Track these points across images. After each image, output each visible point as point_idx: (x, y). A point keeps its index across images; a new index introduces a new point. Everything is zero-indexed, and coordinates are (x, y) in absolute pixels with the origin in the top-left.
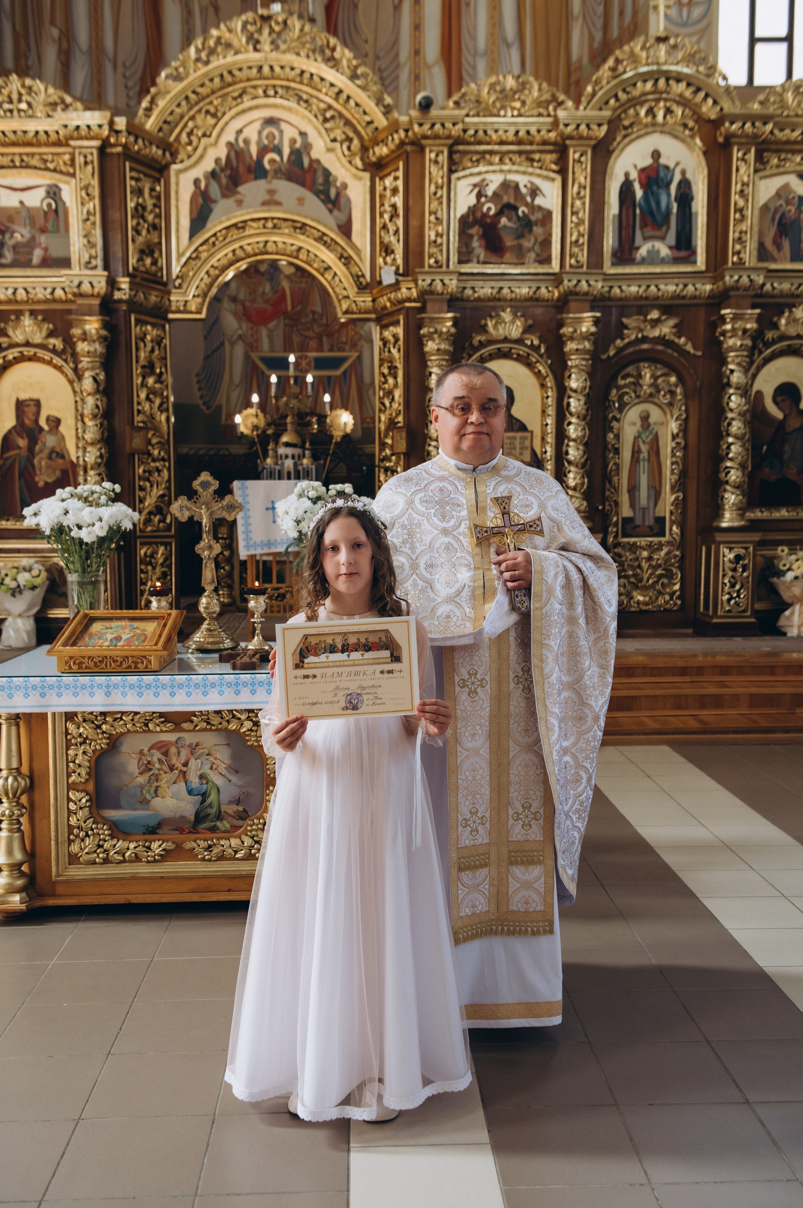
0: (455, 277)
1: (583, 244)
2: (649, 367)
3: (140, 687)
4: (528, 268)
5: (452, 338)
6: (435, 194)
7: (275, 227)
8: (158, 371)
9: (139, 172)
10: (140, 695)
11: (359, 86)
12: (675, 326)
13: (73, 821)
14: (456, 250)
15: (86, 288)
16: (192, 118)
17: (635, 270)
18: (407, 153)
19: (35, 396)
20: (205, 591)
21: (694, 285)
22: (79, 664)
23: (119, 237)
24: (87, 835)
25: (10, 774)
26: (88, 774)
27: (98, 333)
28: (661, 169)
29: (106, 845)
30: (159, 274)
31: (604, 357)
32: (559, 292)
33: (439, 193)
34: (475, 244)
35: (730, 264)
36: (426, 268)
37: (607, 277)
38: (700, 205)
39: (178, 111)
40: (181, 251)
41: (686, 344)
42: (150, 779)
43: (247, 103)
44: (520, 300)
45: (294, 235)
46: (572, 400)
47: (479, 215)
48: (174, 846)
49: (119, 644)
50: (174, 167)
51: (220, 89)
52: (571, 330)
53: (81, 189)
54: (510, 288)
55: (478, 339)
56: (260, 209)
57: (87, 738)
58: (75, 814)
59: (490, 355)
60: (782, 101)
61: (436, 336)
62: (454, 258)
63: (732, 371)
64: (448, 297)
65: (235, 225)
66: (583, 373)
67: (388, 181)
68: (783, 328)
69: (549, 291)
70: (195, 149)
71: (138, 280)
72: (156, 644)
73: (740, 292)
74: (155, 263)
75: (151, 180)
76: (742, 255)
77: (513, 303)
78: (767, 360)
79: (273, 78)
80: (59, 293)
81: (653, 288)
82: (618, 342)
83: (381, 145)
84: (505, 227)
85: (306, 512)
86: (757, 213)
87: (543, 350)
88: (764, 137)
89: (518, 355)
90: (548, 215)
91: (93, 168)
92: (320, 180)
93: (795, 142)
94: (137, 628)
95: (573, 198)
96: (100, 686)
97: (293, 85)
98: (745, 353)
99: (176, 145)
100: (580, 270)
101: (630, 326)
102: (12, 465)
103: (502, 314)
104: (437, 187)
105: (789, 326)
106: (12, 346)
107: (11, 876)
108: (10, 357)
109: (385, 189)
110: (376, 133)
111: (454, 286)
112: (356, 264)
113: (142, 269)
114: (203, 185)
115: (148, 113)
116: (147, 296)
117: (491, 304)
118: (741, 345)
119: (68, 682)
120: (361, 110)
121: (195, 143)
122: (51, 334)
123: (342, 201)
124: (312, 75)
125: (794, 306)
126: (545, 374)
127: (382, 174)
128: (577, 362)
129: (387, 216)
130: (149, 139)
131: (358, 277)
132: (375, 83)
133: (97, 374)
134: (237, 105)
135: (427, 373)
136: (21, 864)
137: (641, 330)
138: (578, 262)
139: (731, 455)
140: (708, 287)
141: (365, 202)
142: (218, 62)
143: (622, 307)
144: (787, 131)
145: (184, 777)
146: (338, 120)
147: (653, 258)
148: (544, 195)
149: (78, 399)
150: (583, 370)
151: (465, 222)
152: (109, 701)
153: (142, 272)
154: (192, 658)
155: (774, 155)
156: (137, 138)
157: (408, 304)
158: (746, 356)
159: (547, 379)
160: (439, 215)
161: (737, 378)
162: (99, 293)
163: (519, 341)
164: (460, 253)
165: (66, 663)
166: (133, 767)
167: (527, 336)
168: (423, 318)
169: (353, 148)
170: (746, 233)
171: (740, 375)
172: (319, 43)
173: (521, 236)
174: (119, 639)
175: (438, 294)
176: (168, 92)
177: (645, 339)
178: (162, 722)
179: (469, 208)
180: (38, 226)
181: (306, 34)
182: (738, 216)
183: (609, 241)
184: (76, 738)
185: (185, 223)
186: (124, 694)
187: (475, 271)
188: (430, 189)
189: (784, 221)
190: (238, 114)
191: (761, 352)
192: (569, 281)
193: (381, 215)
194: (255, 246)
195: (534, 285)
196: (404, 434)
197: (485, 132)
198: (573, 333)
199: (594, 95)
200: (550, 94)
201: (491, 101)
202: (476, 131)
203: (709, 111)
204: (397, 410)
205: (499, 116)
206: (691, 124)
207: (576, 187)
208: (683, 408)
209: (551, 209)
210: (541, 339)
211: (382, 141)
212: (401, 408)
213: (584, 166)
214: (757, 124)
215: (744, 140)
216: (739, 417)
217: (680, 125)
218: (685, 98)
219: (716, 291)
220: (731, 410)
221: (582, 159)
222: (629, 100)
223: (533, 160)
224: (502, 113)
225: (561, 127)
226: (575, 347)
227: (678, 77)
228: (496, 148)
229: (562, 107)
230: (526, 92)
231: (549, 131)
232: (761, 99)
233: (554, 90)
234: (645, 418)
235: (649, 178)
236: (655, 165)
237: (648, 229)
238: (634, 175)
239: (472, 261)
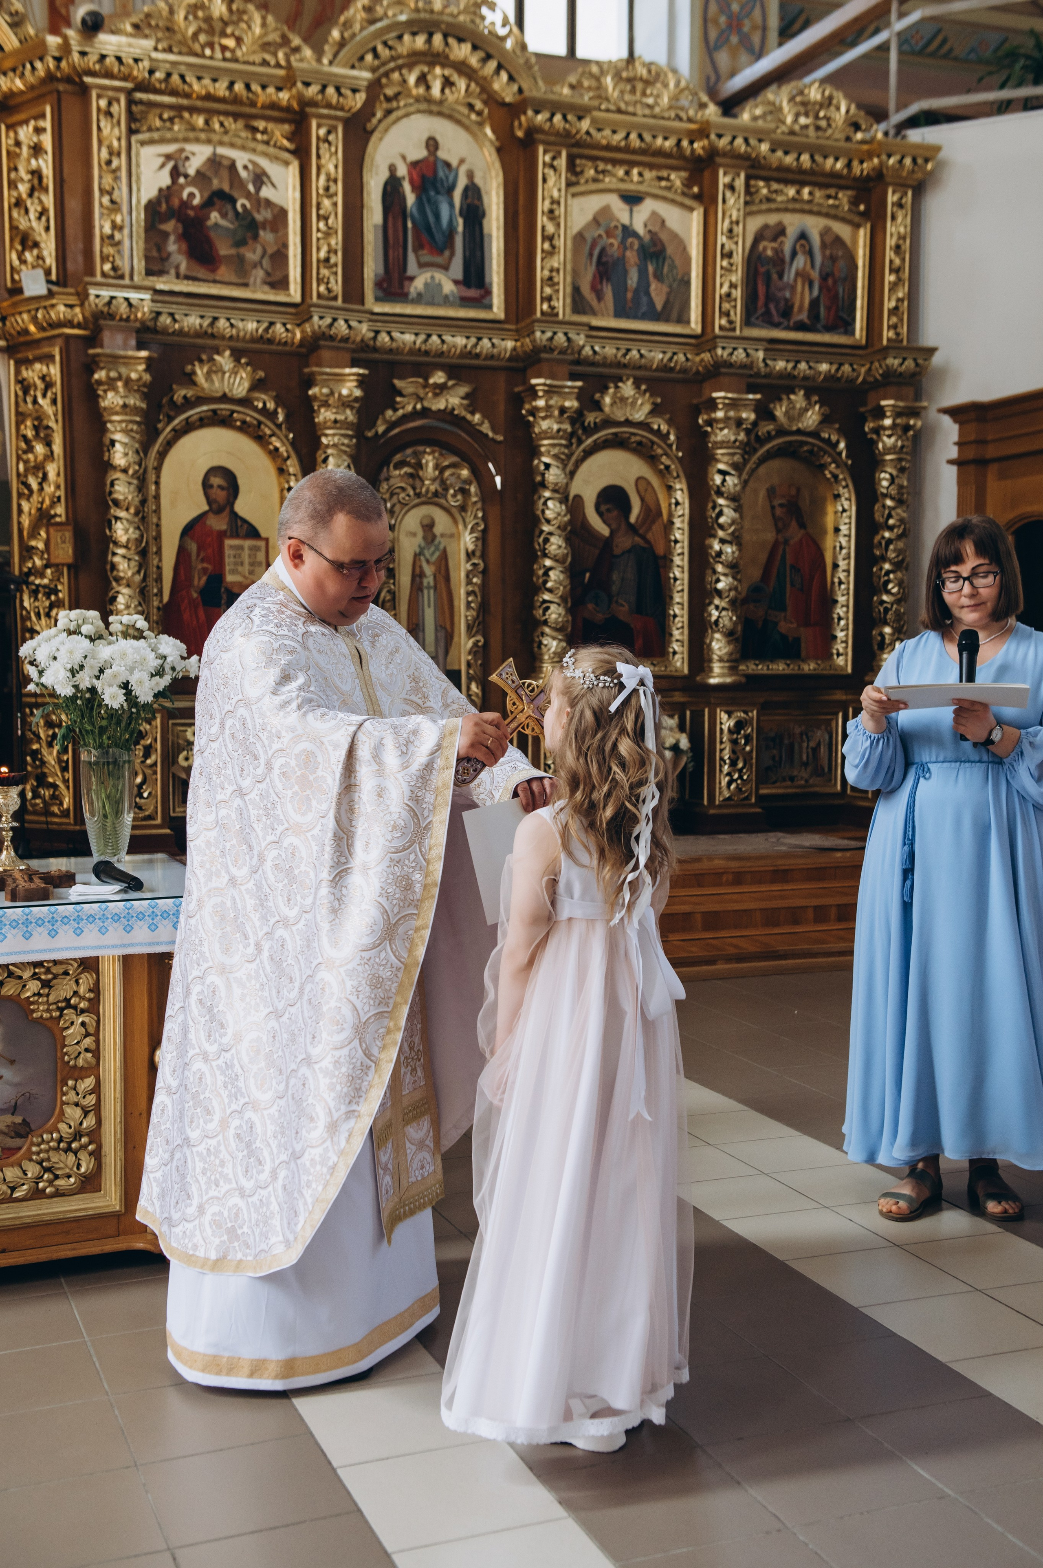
0: (147, 296)
1: (336, 265)
2: (433, 452)
4: (254, 292)
5: (145, 390)
12: (467, 396)
14: (141, 254)
17: (409, 310)
18: (58, 92)
21: (490, 339)
28: (439, 165)
31: (370, 434)
32: (302, 332)
33: (115, 163)
34: (172, 247)
35: (538, 314)
36: (99, 278)
37: (371, 317)
41: (483, 423)
44: (244, 340)
47: (176, 202)
52: (325, 391)
54: (228, 319)
55: (181, 393)
59: (201, 419)
60: (603, 89)
61: (120, 384)
62: (139, 265)
63: (548, 466)
64: (138, 325)
66: (345, 457)
67: (24, 133)
68: (607, 409)
69: (287, 330)
73: (555, 355)
76: (554, 303)
77: (232, 344)
78: (589, 453)
81: (435, 338)
82: (389, 413)
83: (11, 74)
84: (216, 225)
85: (86, 657)
86: (570, 244)
87: (281, 418)
88: (578, 137)
89: (244, 422)
90: (283, 213)
93: (617, 149)
95: (318, 195)
98: (563, 442)
100: (332, 303)
101: (405, 392)
103: (216, 357)
104: (111, 153)
105: (615, 409)
109: (16, 142)
111: (146, 309)
117: (199, 341)
118: (559, 430)
125: (620, 379)
126: (285, 454)
127: (12, 120)
128: (336, 439)
129: (22, 187)
135: (107, 442)
137: (420, 399)
138: (329, 290)
139: (549, 585)
140: (510, 344)
143: (392, 364)
144: (607, 132)
147: (431, 295)
148: (273, 185)
150: (345, 452)
155: (589, 164)
157: (67, 331)
159: (289, 462)
160: (115, 195)
161: (554, 475)
163: (245, 402)
164: (147, 258)
167: (257, 395)
168: (98, 355)
170: (558, 271)
171: (557, 471)
173: (241, 243)
175: (121, 319)
177: (426, 412)
179: (160, 190)
182: (547, 246)
183: (372, 265)
187: (175, 289)
188: (100, 154)
189: (604, 259)
191: (580, 442)
192: (321, 318)
193: (13, 185)
195: (265, 319)
196: (68, 535)
197: (182, 77)
198: (328, 396)
199: (342, 44)
200: (279, 33)
201: (191, 31)
202: (169, 75)
203: (503, 90)
204: (52, 496)
205: (203, 56)
206: (479, 105)
207: (323, 178)
208: (480, 514)
209: (285, 207)
210: (278, 401)
211: (14, 70)
212: (61, 493)
213: (333, 149)
214: (569, 117)
215: (552, 139)
216: (559, 532)
217: (463, 104)
218: (470, 67)
219: (519, 350)
220: (548, 521)
221: (331, 138)
222: (393, 59)
223: (255, 130)
224: (208, 52)
225: (299, 85)
226: (333, 417)
227: (461, 35)
228: (199, 103)
229: (298, 56)
230: (243, 26)
231: (279, 89)
232: (572, 79)
233: (285, 28)
234: (428, 527)
235: (423, 178)
236: (432, 159)
237: (425, 252)
238: (402, 171)
239: (167, 272)
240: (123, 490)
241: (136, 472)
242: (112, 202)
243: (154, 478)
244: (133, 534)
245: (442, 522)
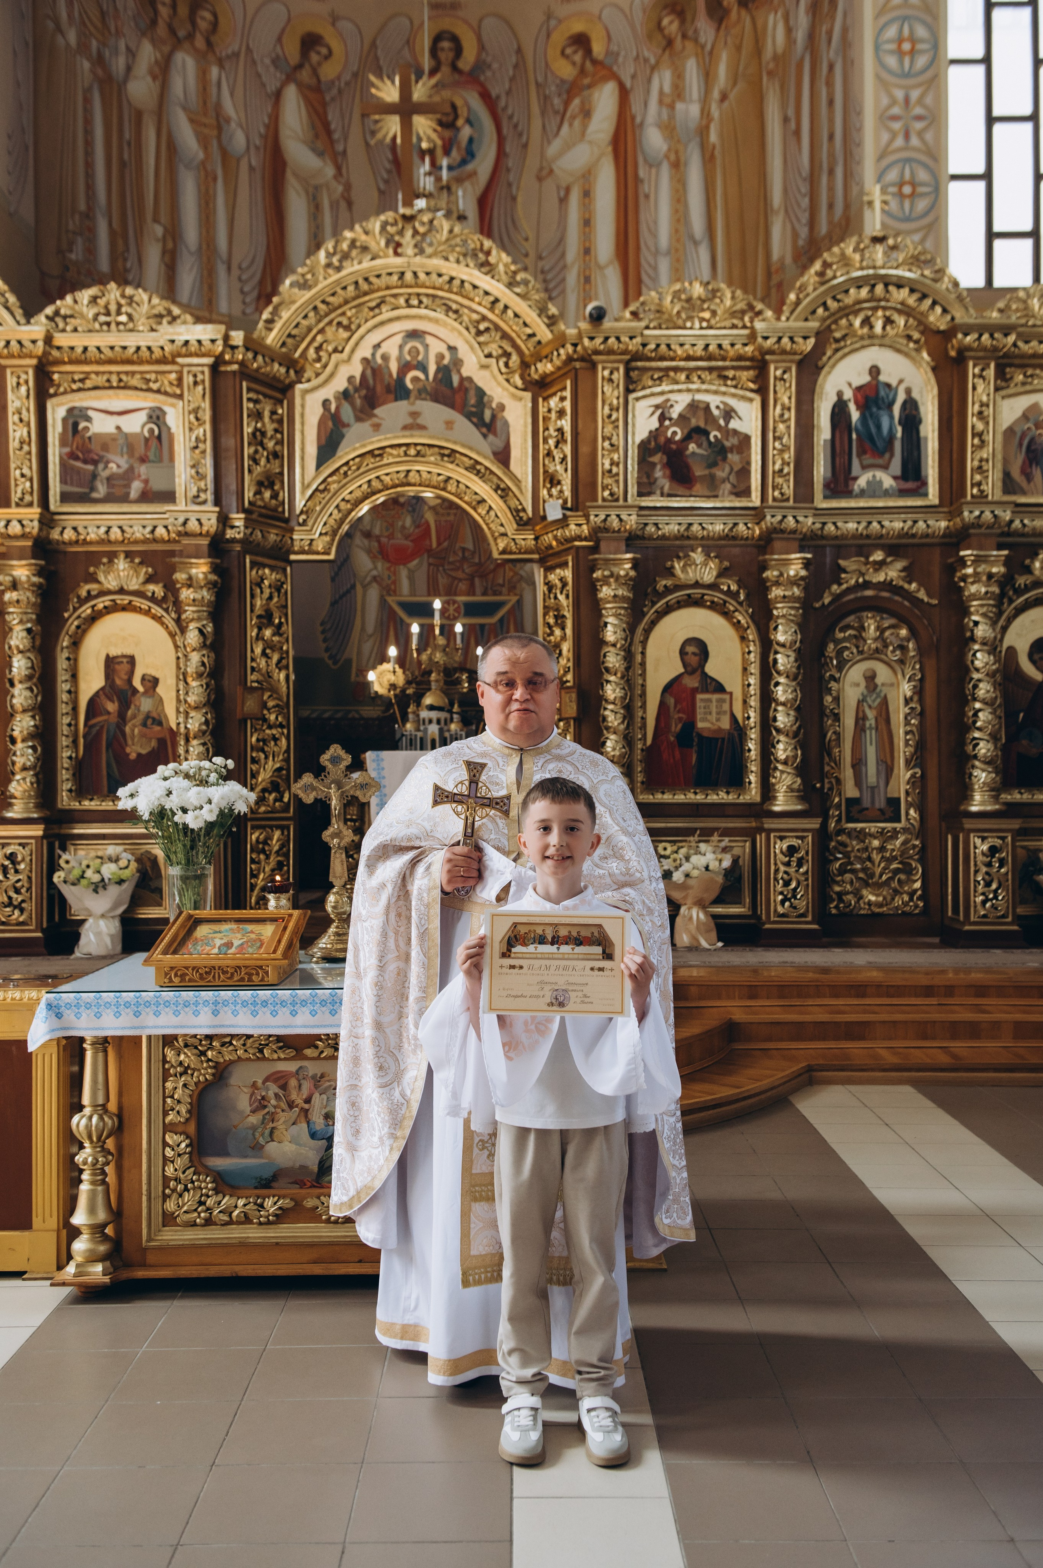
0: (634, 512)
1: (788, 474)
2: (873, 617)
3: (254, 1004)
4: (722, 501)
5: (631, 583)
6: (610, 416)
7: (418, 454)
8: (277, 621)
9: (258, 392)
10: (254, 1014)
11: (518, 294)
12: (904, 569)
13: (170, 1171)
14: (635, 481)
15: (193, 525)
16: (322, 331)
17: (852, 503)
18: (576, 369)
19: (128, 652)
20: (333, 887)
21: (925, 521)
22: (181, 976)
23: (234, 466)
24: (186, 1189)
25: (95, 1111)
26: (189, 1112)
27: (206, 578)
28: (881, 387)
29: (210, 1202)
30: (280, 509)
31: (817, 605)
32: (760, 529)
33: (614, 416)
34: (658, 473)
35: (969, 498)
36: (600, 502)
37: (819, 512)
38: (930, 428)
39: (305, 323)
40: (306, 482)
41: (918, 590)
42: (264, 1119)
43: (386, 314)
44: (713, 538)
45: (442, 463)
46: (779, 656)
47: (662, 440)
48: (293, 1204)
49: (230, 951)
50: (299, 387)
51: (354, 299)
52: (776, 573)
53: (190, 413)
54: (700, 524)
55: (662, 583)
56: (401, 434)
57: (188, 1067)
58: (173, 1162)
59: (678, 602)
60: (1026, 308)
62: (632, 490)
63: (976, 623)
64: (627, 534)
65: (371, 452)
66: (792, 625)
67: (553, 402)
68: (1037, 573)
69: (748, 528)
70: (325, 366)
71: (254, 516)
72: (274, 952)
73: (983, 530)
74: (275, 496)
75: (272, 401)
76: (984, 487)
77: (704, 542)
78: (1020, 611)
79: (417, 285)
80: (161, 532)
81: (875, 524)
82: (835, 588)
83: (544, 361)
84: (693, 453)
86: (999, 438)
87: (742, 597)
88: (1005, 350)
89: (713, 602)
90: (747, 438)
91: (204, 389)
92: (473, 401)
94: (252, 932)
95: (775, 421)
96: (206, 1003)
97: (440, 293)
98: (991, 602)
99: (302, 361)
100: (785, 504)
101: (848, 569)
102: (99, 734)
103: (692, 554)
104: (611, 410)
106: (102, 593)
107: (92, 1240)
108: (101, 606)
109: (549, 411)
110: (538, 347)
111: (633, 522)
112: (515, 496)
113: (260, 503)
114: (333, 407)
115: (270, 326)
116: (266, 534)
117: (677, 542)
118: (987, 593)
119: (167, 998)
120: (521, 322)
121: (324, 360)
122: (149, 580)
123: (499, 424)
124: (463, 282)
126: (745, 625)
127: (545, 394)
128: (785, 611)
129: (552, 442)
130: (271, 356)
131: (518, 511)
132: (538, 291)
133: (203, 626)
134: (374, 317)
135: (602, 624)
136: (104, 1226)
137: (863, 575)
138: (782, 494)
139: (979, 724)
140: (943, 524)
141: (526, 426)
142: (354, 268)
143: (839, 547)
144: (1034, 344)
145: (306, 1116)
146: (493, 333)
147: (874, 490)
148: (740, 418)
149: (180, 655)
150: (792, 621)
151: (645, 448)
152: (217, 1021)
153: (260, 507)
154: (317, 968)
155: (1019, 371)
156: (256, 354)
157: (577, 543)
158: (993, 606)
159: (749, 631)
160: (614, 440)
161: (982, 631)
162: (208, 532)
163: (714, 586)
164: (639, 484)
165: (166, 974)
166: (244, 1103)
167: (723, 580)
168: (596, 560)
169: (511, 364)
170: (987, 460)
171: (987, 628)
172: (472, 246)
173: (713, 465)
174: (229, 945)
175: (614, 532)
176: (293, 302)
177: (867, 585)
178: (280, 1048)
179: (651, 432)
180: (137, 455)
181: (456, 236)
182: (976, 441)
183: (821, 470)
184: (175, 1068)
185: (312, 450)
186: (235, 1013)
187: (658, 505)
188: (602, 411)
189: (1033, 447)
190: (375, 327)
191: (1011, 601)
192: (773, 516)
193: (545, 441)
194: (395, 476)
195: (730, 521)
196: (574, 696)
197: (668, 346)
198: (778, 577)
199: (798, 303)
200: (745, 302)
201: (675, 311)
202: (658, 346)
203: (938, 320)
204: (565, 667)
205: (685, 328)
206: (916, 335)
207: (778, 408)
208: (918, 667)
209: (749, 433)
210: (740, 584)
211: (546, 357)
212: (570, 664)
213: (787, 385)
214: (996, 335)
215: (981, 354)
216: (987, 679)
217: (902, 337)
218: (908, 306)
219: (952, 529)
220: (977, 670)
221: (786, 376)
222: (840, 309)
223: (726, 378)
224: (689, 324)
225: (760, 340)
226: (782, 594)
227: (899, 283)
228: (682, 364)
229: (760, 317)
230: (718, 301)
231: (745, 345)
232: (1001, 304)
233: (751, 297)
234: (870, 678)
235: (867, 398)
236: (874, 382)
237: (868, 456)
238: (848, 394)
239: (654, 493)
240: (613, 659)
241: (623, 646)
242: (612, 445)
243: (640, 650)
244: (619, 693)
245: (883, 674)
